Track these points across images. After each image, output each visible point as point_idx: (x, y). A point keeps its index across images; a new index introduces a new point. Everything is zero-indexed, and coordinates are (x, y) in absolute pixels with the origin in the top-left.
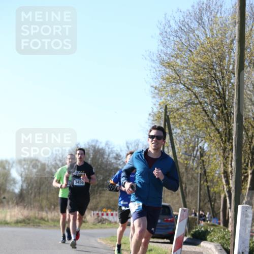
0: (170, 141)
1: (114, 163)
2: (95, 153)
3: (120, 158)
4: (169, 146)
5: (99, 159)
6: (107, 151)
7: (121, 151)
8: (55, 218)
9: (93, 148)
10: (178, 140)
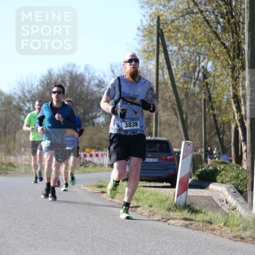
0: (165, 61)
1: (96, 91)
2: (72, 81)
3: (103, 86)
4: (164, 67)
5: (78, 87)
6: (87, 77)
7: (105, 76)
9: (69, 75)
10: (174, 60)
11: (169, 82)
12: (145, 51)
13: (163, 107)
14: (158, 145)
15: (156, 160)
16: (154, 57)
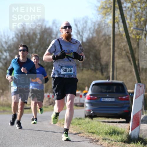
0: (120, 16)
4: (119, 21)
5: (47, 39)
8: (4, 102)
10: (128, 15)
11: (124, 34)
12: (103, 8)
13: (119, 55)
14: (115, 87)
15: (113, 100)
16: (111, 12)
